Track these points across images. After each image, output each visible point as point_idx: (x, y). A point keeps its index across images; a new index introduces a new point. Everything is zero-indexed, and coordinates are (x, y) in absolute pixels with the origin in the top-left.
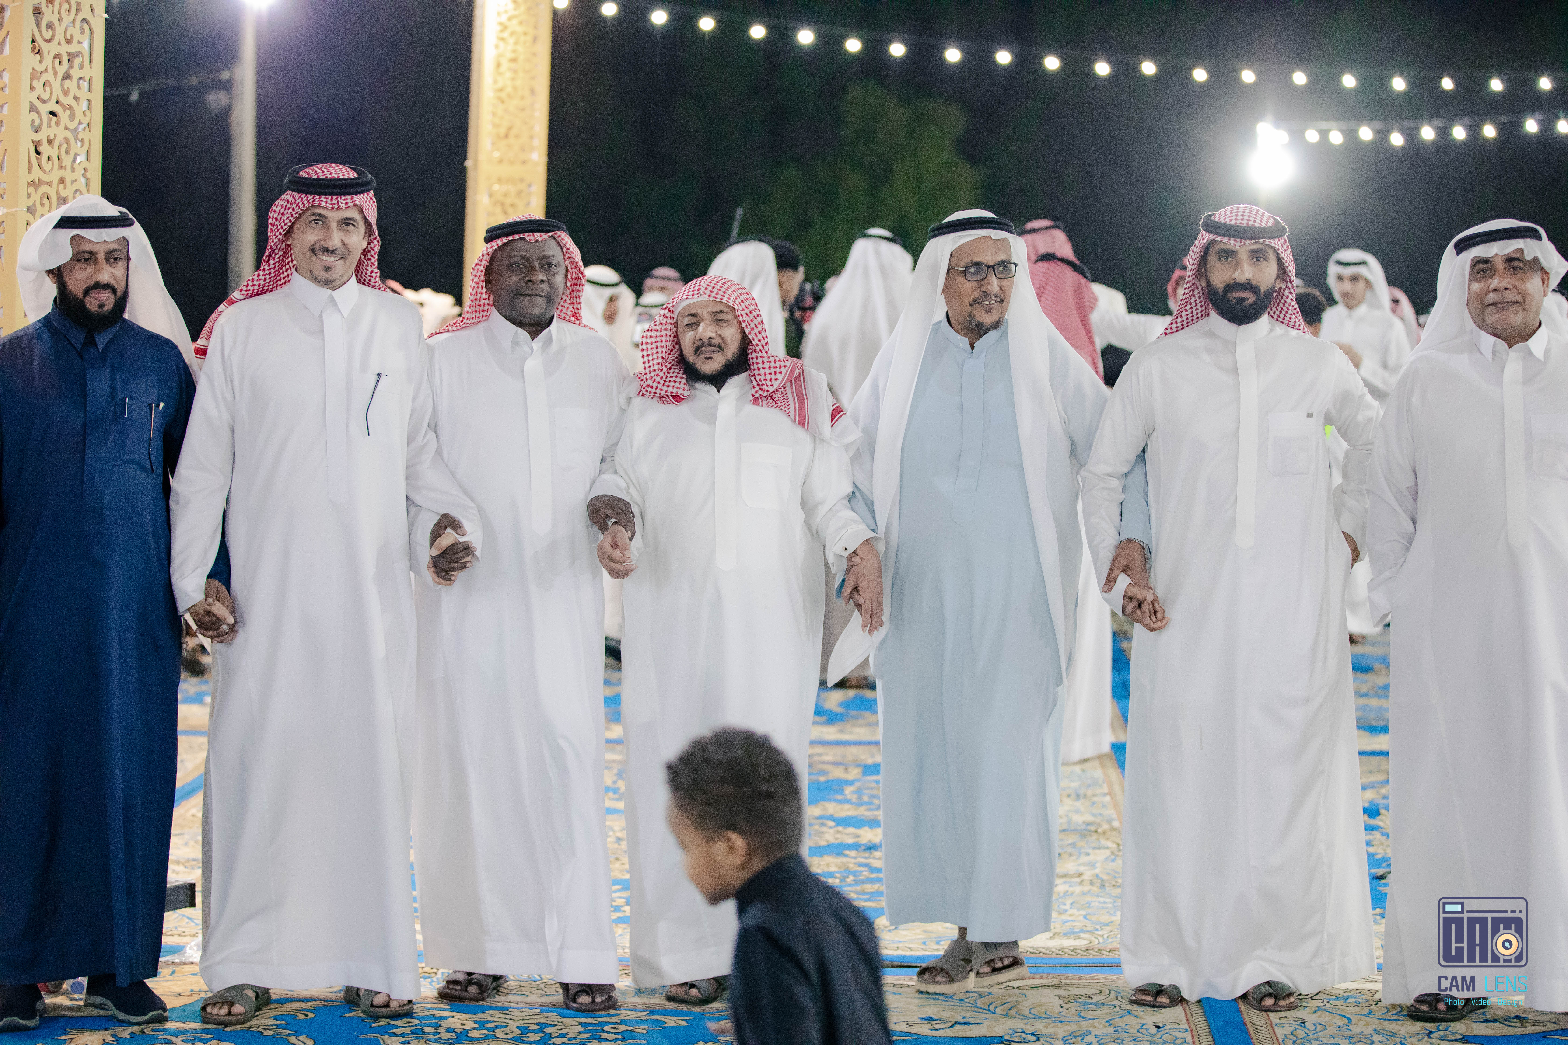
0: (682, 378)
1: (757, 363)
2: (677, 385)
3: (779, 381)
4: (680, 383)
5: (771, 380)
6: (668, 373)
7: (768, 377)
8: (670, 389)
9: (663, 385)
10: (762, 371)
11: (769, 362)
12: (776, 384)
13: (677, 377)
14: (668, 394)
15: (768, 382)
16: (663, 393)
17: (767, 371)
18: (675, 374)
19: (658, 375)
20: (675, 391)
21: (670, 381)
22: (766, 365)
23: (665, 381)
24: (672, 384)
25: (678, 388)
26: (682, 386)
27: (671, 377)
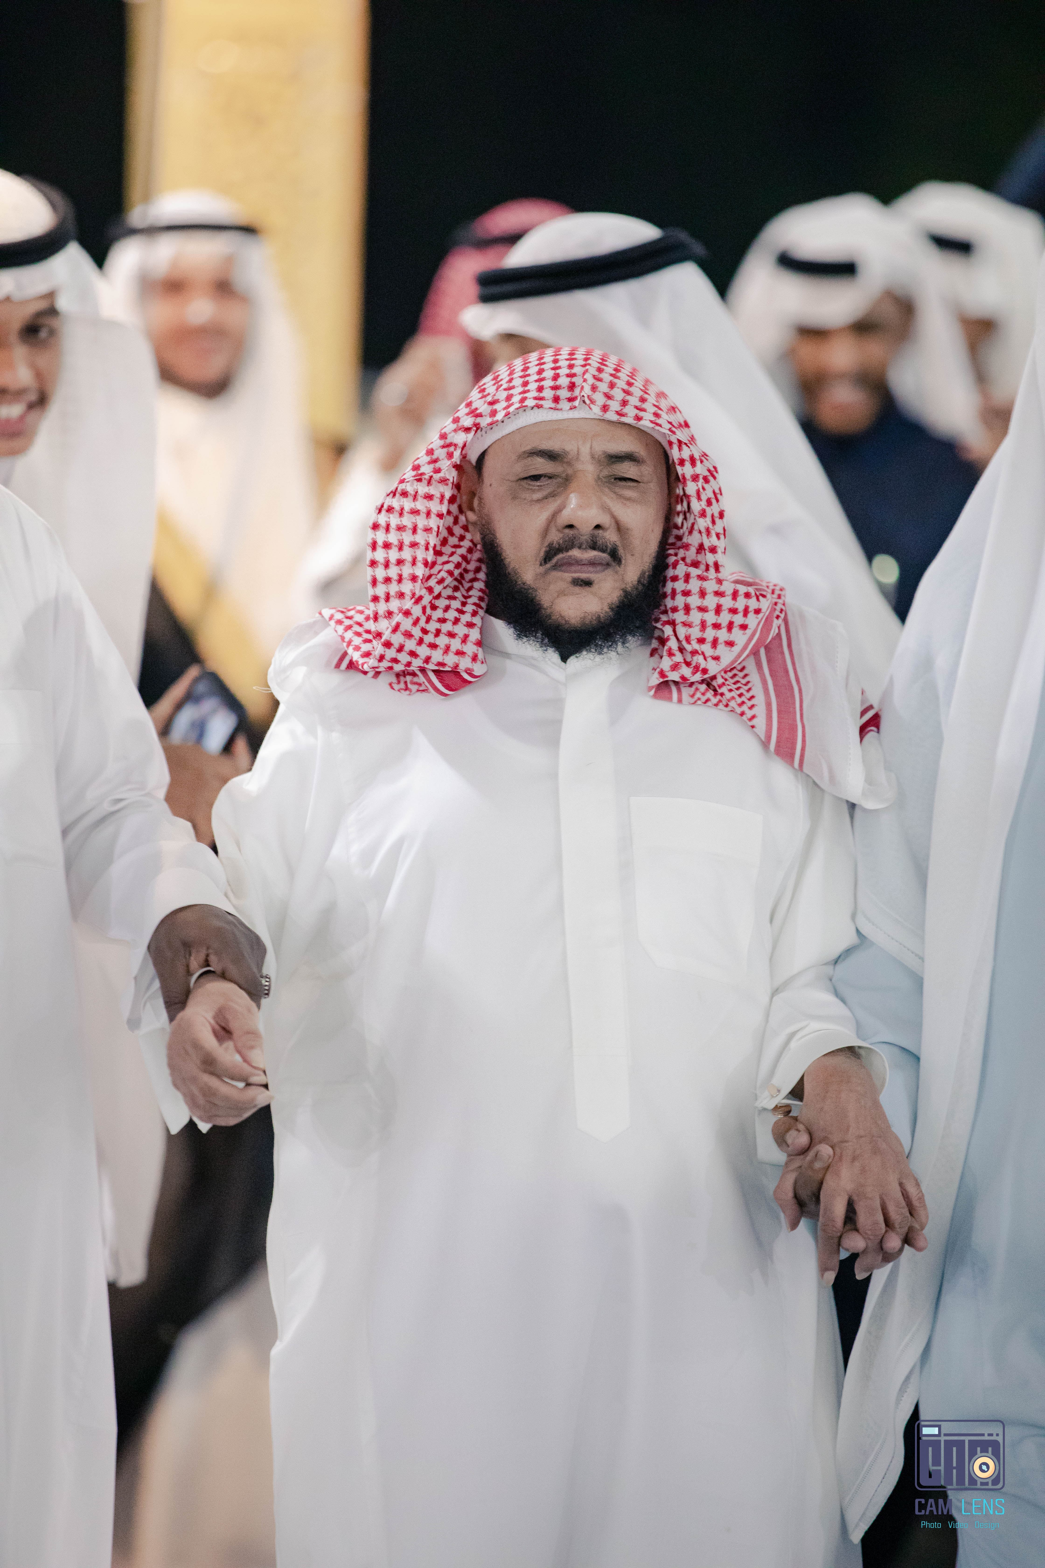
0: (470, 625)
1: (684, 594)
2: (456, 644)
3: (737, 649)
4: (465, 640)
5: (715, 643)
6: (436, 607)
7: (710, 634)
8: (437, 656)
9: (421, 642)
10: (696, 617)
11: (717, 593)
12: (728, 654)
13: (456, 622)
14: (429, 666)
15: (707, 648)
16: (417, 663)
17: (710, 618)
18: (452, 614)
19: (407, 613)
20: (451, 660)
21: (439, 633)
22: (711, 602)
23: (425, 631)
24: (442, 641)
25: (458, 653)
26: (469, 648)
27: (443, 620)
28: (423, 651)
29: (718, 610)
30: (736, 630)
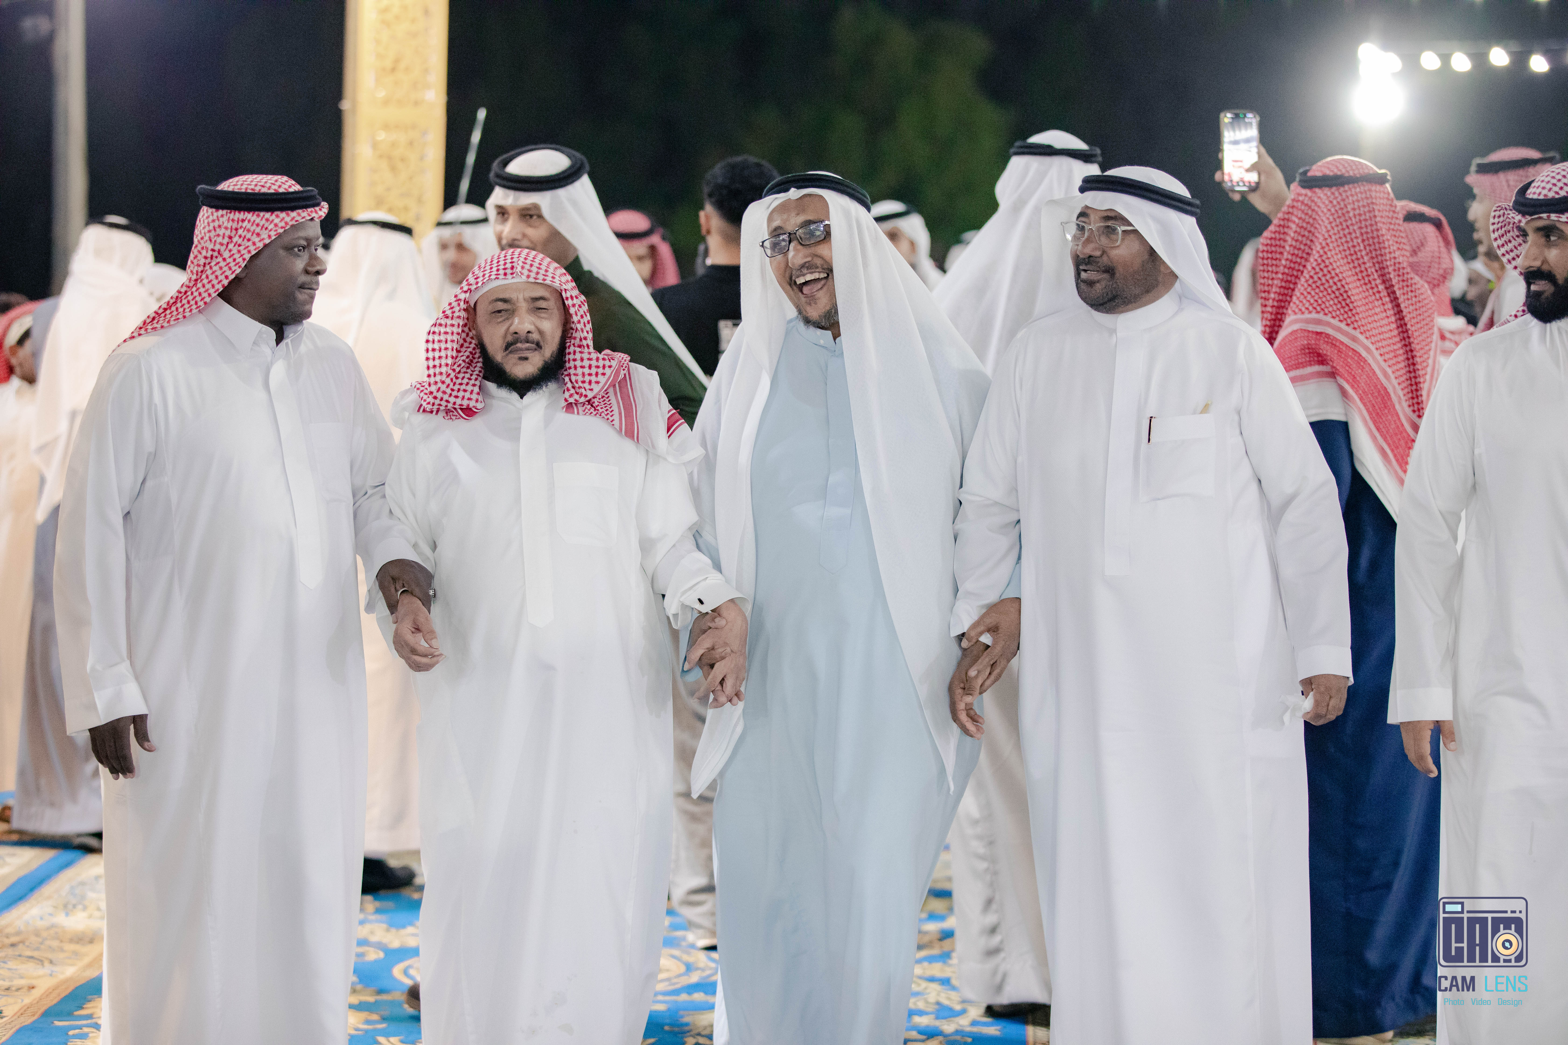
0: (474, 385)
1: (575, 360)
2: (467, 395)
3: (601, 385)
4: (472, 392)
5: (590, 383)
6: (457, 378)
7: (587, 379)
8: (459, 401)
9: (451, 395)
10: (580, 372)
11: (589, 359)
12: (596, 388)
13: (467, 384)
14: (457, 406)
15: (586, 386)
16: (450, 406)
18: (465, 381)
19: (444, 382)
20: (465, 403)
21: (459, 390)
22: (586, 363)
23: (453, 390)
24: (461, 394)
25: (469, 399)
26: (474, 396)
27: (461, 384)
28: (452, 400)
29: (590, 367)
30: (600, 376)
